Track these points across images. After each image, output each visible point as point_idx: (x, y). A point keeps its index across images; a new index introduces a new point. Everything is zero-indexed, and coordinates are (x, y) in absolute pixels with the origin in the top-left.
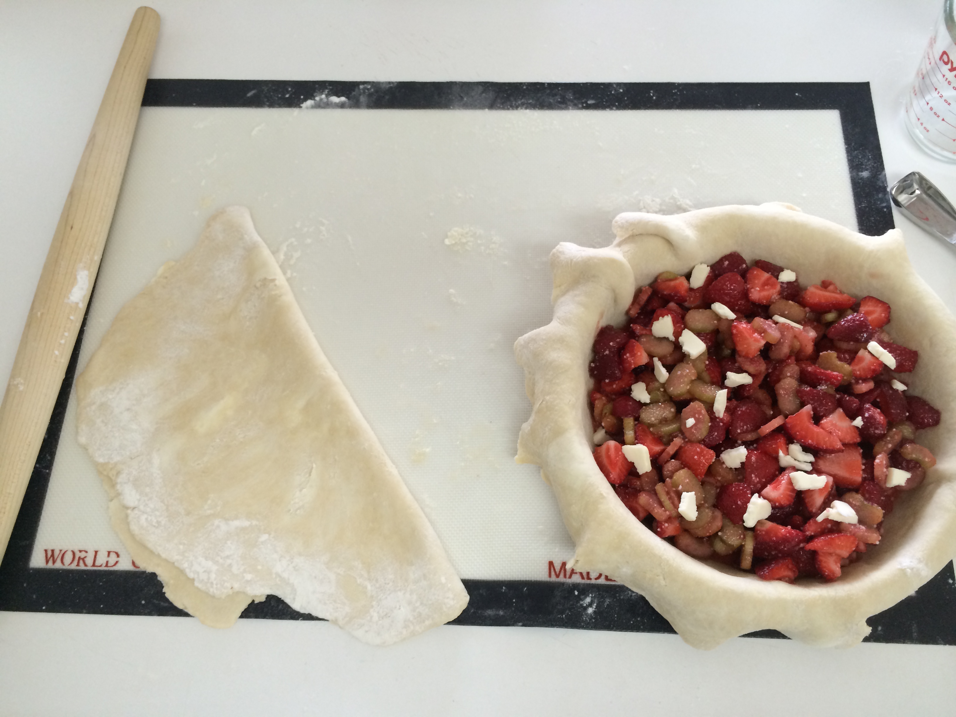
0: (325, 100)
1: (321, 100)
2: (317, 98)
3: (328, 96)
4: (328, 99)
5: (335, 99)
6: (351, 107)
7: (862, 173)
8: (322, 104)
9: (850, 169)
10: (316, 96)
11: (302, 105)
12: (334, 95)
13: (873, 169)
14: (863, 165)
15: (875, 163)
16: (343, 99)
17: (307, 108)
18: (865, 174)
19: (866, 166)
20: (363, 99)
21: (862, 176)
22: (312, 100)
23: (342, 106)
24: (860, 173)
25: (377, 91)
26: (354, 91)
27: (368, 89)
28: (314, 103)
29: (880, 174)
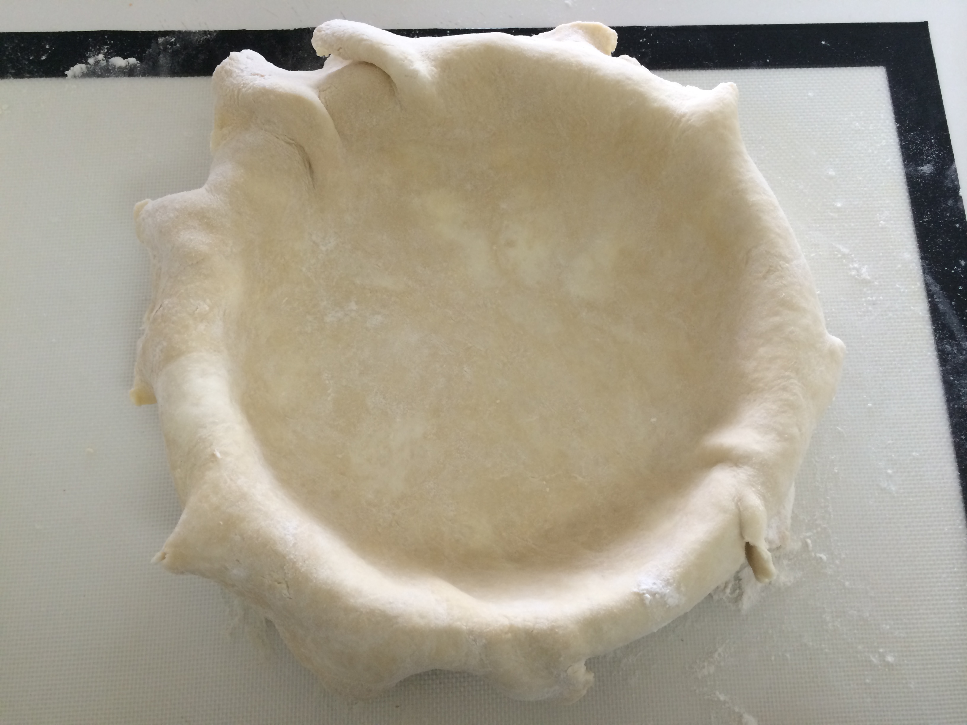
0: (104, 63)
1: (97, 62)
2: (91, 61)
3: (108, 56)
4: (107, 61)
5: (118, 61)
6: (144, 73)
7: (922, 168)
8: (98, 70)
9: (904, 161)
10: (90, 57)
11: (66, 72)
12: (117, 55)
13: (937, 160)
14: (923, 154)
15: (940, 151)
16: (132, 60)
17: (75, 77)
18: (927, 169)
19: (927, 156)
20: (163, 60)
21: (923, 172)
22: (83, 63)
23: (130, 72)
24: (920, 168)
25: (185, 47)
26: (150, 47)
27: (171, 44)
28: (87, 67)
29: (948, 169)
